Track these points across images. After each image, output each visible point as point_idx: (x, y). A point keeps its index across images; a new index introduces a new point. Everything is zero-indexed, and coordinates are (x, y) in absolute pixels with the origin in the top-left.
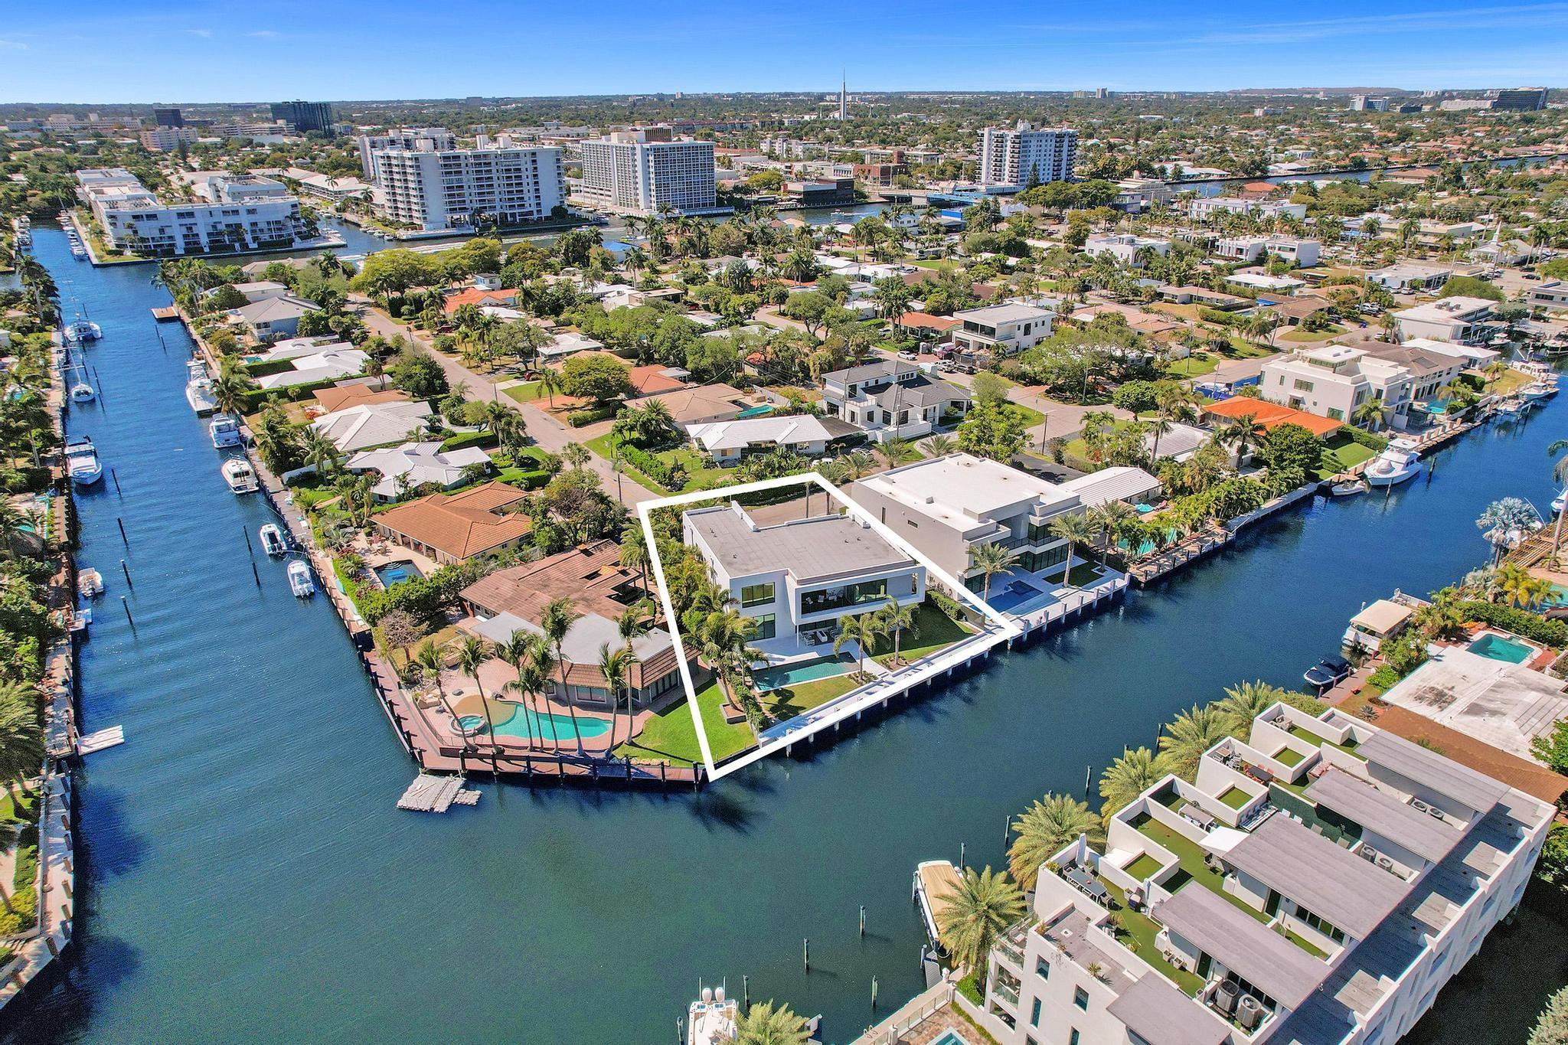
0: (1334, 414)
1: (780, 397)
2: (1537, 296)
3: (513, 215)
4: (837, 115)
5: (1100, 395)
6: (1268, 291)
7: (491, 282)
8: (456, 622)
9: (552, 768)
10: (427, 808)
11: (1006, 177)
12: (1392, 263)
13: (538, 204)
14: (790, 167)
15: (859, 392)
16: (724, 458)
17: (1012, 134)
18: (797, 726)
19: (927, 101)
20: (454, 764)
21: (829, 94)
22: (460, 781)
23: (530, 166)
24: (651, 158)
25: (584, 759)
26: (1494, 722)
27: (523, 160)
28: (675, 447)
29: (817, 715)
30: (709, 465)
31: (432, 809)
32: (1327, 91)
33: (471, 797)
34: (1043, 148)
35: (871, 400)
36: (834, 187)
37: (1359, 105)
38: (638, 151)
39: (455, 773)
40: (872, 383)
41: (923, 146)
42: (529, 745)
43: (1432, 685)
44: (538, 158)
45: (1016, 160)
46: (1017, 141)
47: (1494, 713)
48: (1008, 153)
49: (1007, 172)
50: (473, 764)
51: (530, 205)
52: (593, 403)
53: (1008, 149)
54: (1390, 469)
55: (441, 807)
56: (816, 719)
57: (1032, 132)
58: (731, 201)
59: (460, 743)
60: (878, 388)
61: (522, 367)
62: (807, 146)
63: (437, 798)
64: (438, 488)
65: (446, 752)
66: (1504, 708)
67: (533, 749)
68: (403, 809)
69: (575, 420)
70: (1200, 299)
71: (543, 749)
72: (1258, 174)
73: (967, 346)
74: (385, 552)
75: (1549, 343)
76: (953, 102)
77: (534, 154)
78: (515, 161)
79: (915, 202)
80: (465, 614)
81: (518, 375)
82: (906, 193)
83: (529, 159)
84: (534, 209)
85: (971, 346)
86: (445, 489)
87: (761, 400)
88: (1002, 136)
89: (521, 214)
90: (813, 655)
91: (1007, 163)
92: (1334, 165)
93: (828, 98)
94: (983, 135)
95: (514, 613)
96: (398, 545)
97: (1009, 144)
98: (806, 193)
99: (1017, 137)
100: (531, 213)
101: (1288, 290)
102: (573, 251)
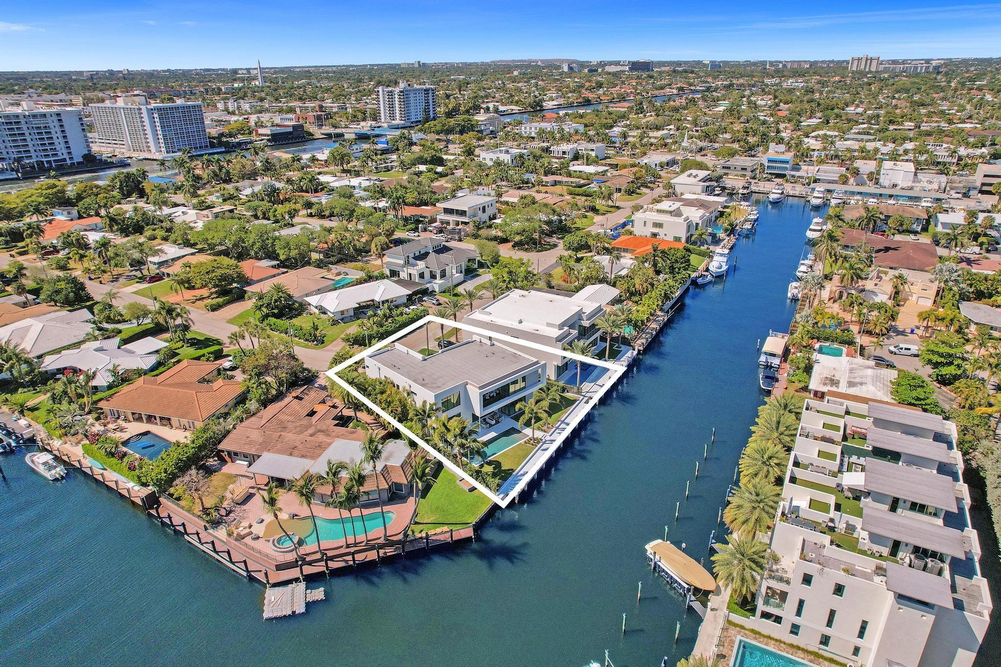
0: (677, 239)
1: (353, 272)
2: (723, 167)
3: (48, 162)
4: (257, 83)
5: (545, 245)
6: (595, 174)
7: (69, 213)
8: (220, 469)
9: (372, 555)
10: (290, 613)
11: (398, 117)
12: (645, 154)
13: (69, 153)
14: (247, 119)
15: (412, 260)
16: (343, 316)
17: (397, 90)
18: (516, 483)
19: (309, 72)
20: (295, 573)
21: (241, 69)
22: (302, 585)
23: (57, 124)
24: (156, 115)
25: (390, 543)
26: (864, 387)
27: (49, 119)
28: (300, 314)
29: (522, 472)
30: (335, 323)
31: (294, 612)
32: (542, 61)
33: (318, 594)
34: (418, 98)
35: (421, 264)
36: (291, 129)
37: (566, 69)
38: (144, 111)
39: (297, 580)
40: (417, 254)
41: (329, 101)
42: (345, 544)
43: (825, 376)
44: (63, 118)
45: (403, 106)
46: (402, 94)
47: (861, 384)
48: (397, 102)
49: (398, 115)
50: (308, 570)
51: (62, 153)
52: (216, 292)
53: (397, 99)
54: (721, 267)
55: (300, 609)
56: (523, 475)
57: (409, 88)
58: (221, 144)
59: (291, 557)
60: (422, 256)
61: (138, 274)
62: (252, 104)
63: (292, 603)
64: (140, 373)
65: (280, 567)
66: (864, 380)
67: (348, 546)
68: (270, 620)
69: (211, 306)
70: (560, 182)
71: (356, 544)
72: (538, 108)
73: (448, 223)
74: (122, 430)
75: (741, 191)
76: (327, 72)
77: (58, 115)
78: (43, 120)
79: (347, 136)
80: (223, 461)
81: (138, 280)
82: (338, 131)
83: (55, 118)
84: (66, 156)
85: (451, 223)
86: (145, 373)
87: (338, 274)
88: (391, 92)
89: (55, 161)
90: (493, 434)
91: (397, 108)
92: (575, 101)
93: (240, 72)
94: (378, 91)
95: (273, 452)
96: (130, 421)
97: (396, 96)
98: (273, 135)
99: (401, 92)
100: (65, 160)
101: (604, 173)
102: (127, 186)
